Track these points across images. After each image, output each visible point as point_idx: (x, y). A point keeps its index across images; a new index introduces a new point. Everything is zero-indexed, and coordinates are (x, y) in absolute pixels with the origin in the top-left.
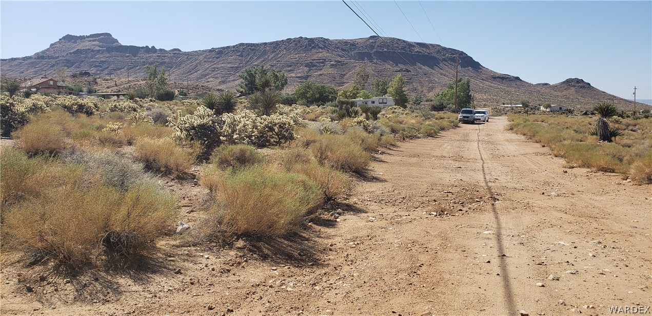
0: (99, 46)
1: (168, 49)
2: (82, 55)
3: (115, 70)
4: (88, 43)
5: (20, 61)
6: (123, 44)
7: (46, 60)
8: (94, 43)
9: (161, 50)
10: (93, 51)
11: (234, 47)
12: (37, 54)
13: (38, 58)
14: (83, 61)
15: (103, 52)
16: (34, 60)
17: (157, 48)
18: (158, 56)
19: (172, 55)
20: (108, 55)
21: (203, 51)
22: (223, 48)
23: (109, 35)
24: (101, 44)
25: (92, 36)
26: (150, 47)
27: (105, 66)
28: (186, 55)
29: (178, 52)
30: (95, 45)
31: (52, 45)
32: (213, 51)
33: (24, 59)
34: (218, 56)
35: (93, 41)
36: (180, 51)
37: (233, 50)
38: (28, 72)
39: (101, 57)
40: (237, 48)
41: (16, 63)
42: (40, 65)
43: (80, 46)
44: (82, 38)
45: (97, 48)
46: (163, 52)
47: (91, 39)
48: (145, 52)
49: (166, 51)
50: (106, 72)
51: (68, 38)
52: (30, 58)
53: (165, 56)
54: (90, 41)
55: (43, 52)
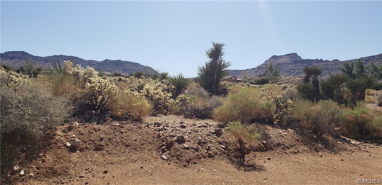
0: (290, 61)
1: (330, 60)
2: (280, 66)
3: (297, 74)
4: (284, 59)
5: (250, 71)
6: (303, 59)
7: (262, 69)
8: (287, 59)
9: (326, 61)
10: (286, 63)
11: (378, 56)
12: (258, 66)
13: (259, 69)
14: (280, 69)
15: (291, 64)
16: (256, 70)
17: (324, 60)
18: (324, 65)
19: (333, 63)
20: (294, 65)
21: (354, 60)
22: (370, 57)
23: (296, 54)
24: (291, 59)
25: (286, 55)
26: (319, 59)
27: (292, 71)
28: (342, 63)
29: (337, 61)
30: (288, 60)
31: (265, 61)
32: (362, 59)
33: (252, 69)
34: (365, 62)
35: (287, 58)
36: (338, 61)
37: (377, 58)
38: (253, 76)
39: (290, 67)
40: (380, 56)
41: (248, 71)
42: (259, 72)
43: (280, 61)
44: (281, 56)
45: (289, 62)
46: (327, 62)
47: (286, 57)
48: (316, 62)
49: (329, 61)
50: (292, 75)
51: (274, 57)
52: (255, 69)
53: (328, 65)
54: (285, 58)
55: (261, 65)
